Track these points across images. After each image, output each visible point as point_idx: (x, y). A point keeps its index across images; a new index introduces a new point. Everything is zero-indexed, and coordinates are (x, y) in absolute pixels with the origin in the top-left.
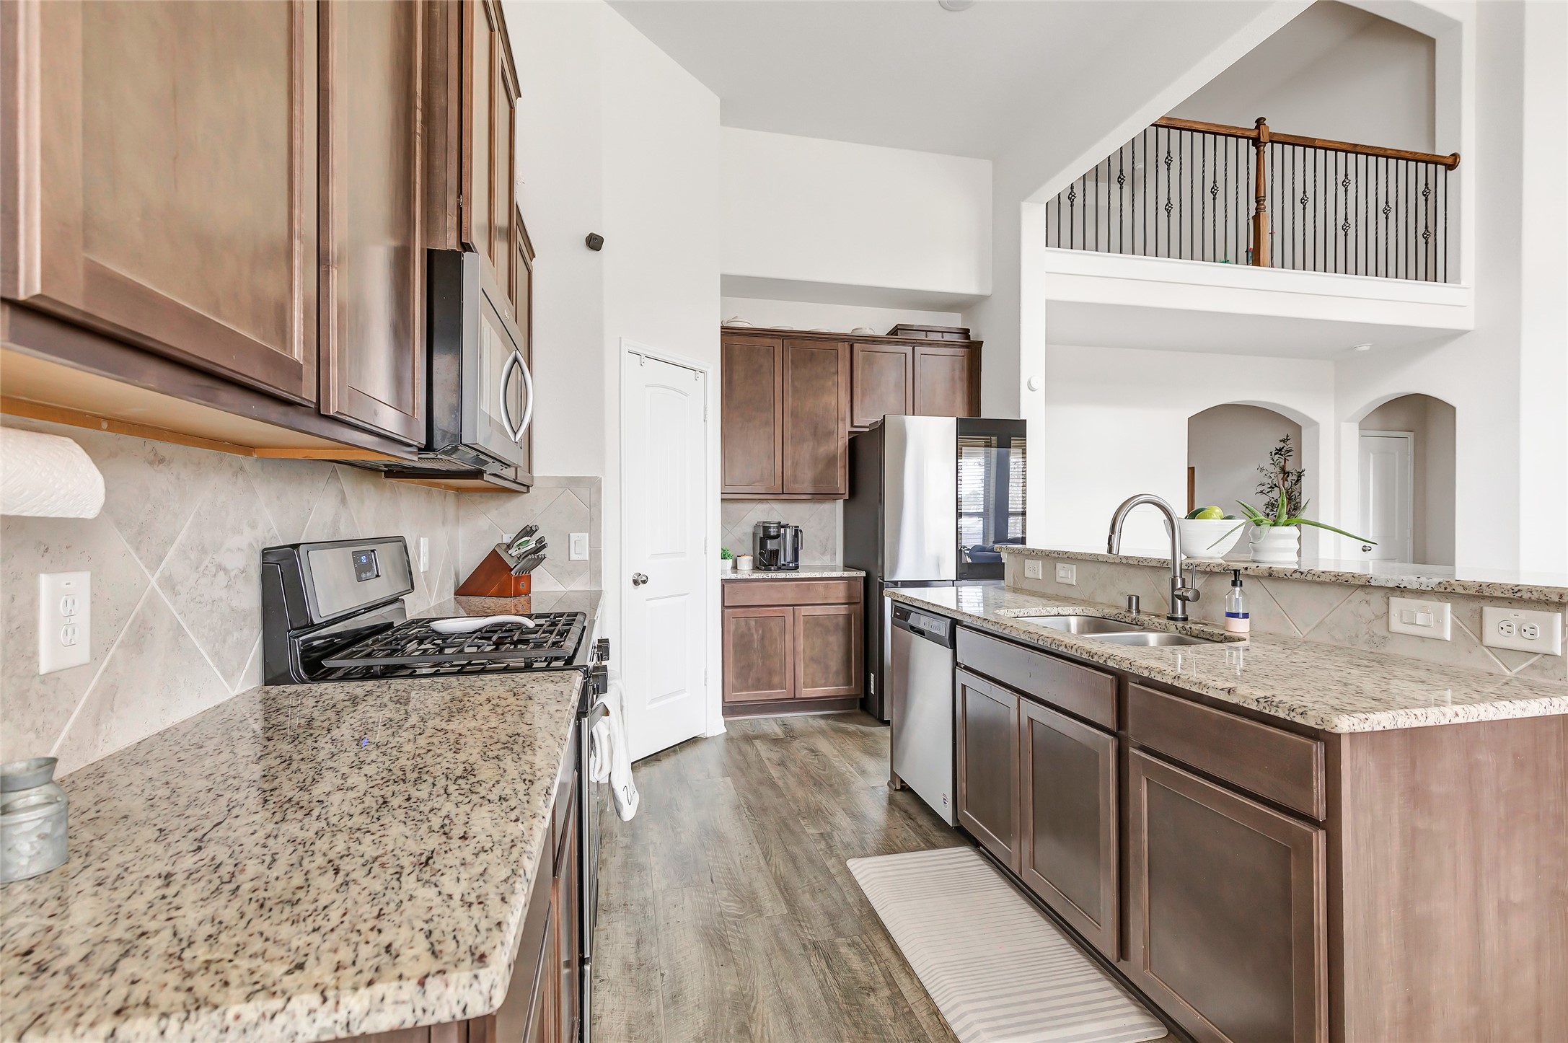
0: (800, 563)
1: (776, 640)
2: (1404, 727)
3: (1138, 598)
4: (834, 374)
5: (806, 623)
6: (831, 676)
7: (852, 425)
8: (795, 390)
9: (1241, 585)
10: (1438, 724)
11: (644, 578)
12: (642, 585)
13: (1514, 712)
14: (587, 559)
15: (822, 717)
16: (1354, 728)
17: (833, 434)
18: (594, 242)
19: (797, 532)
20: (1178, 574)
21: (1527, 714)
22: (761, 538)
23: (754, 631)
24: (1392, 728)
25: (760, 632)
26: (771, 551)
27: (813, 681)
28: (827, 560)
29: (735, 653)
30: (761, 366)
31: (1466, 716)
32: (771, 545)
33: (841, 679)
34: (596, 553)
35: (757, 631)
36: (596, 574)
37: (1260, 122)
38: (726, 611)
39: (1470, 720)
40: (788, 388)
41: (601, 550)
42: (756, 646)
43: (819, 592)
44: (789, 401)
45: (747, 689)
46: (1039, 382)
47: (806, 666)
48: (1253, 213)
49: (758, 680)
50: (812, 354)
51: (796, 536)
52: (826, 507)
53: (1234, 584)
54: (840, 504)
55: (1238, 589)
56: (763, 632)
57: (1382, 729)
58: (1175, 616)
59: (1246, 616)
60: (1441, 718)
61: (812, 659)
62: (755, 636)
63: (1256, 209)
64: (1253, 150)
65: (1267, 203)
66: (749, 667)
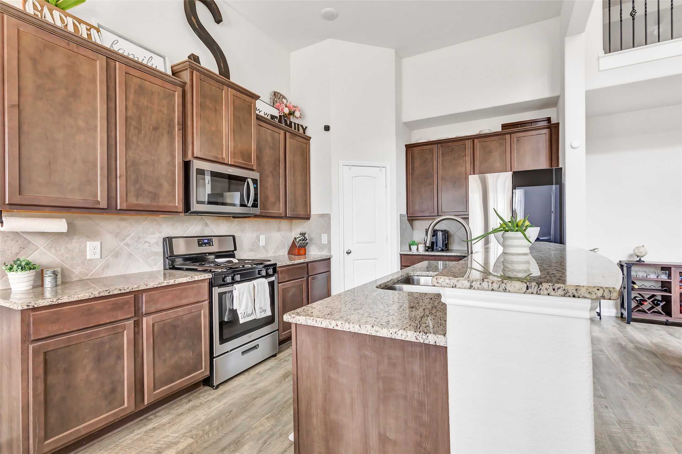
2: (310, 325)
4: (464, 156)
8: (444, 167)
10: (327, 328)
13: (371, 332)
14: (327, 243)
16: (288, 320)
18: (327, 128)
19: (444, 233)
21: (378, 334)
24: (305, 324)
30: (427, 159)
31: (342, 327)
34: (329, 241)
36: (330, 249)
39: (344, 330)
40: (440, 167)
41: (331, 240)
44: (440, 172)
46: (579, 143)
50: (452, 149)
51: (444, 235)
57: (300, 323)
60: (329, 325)
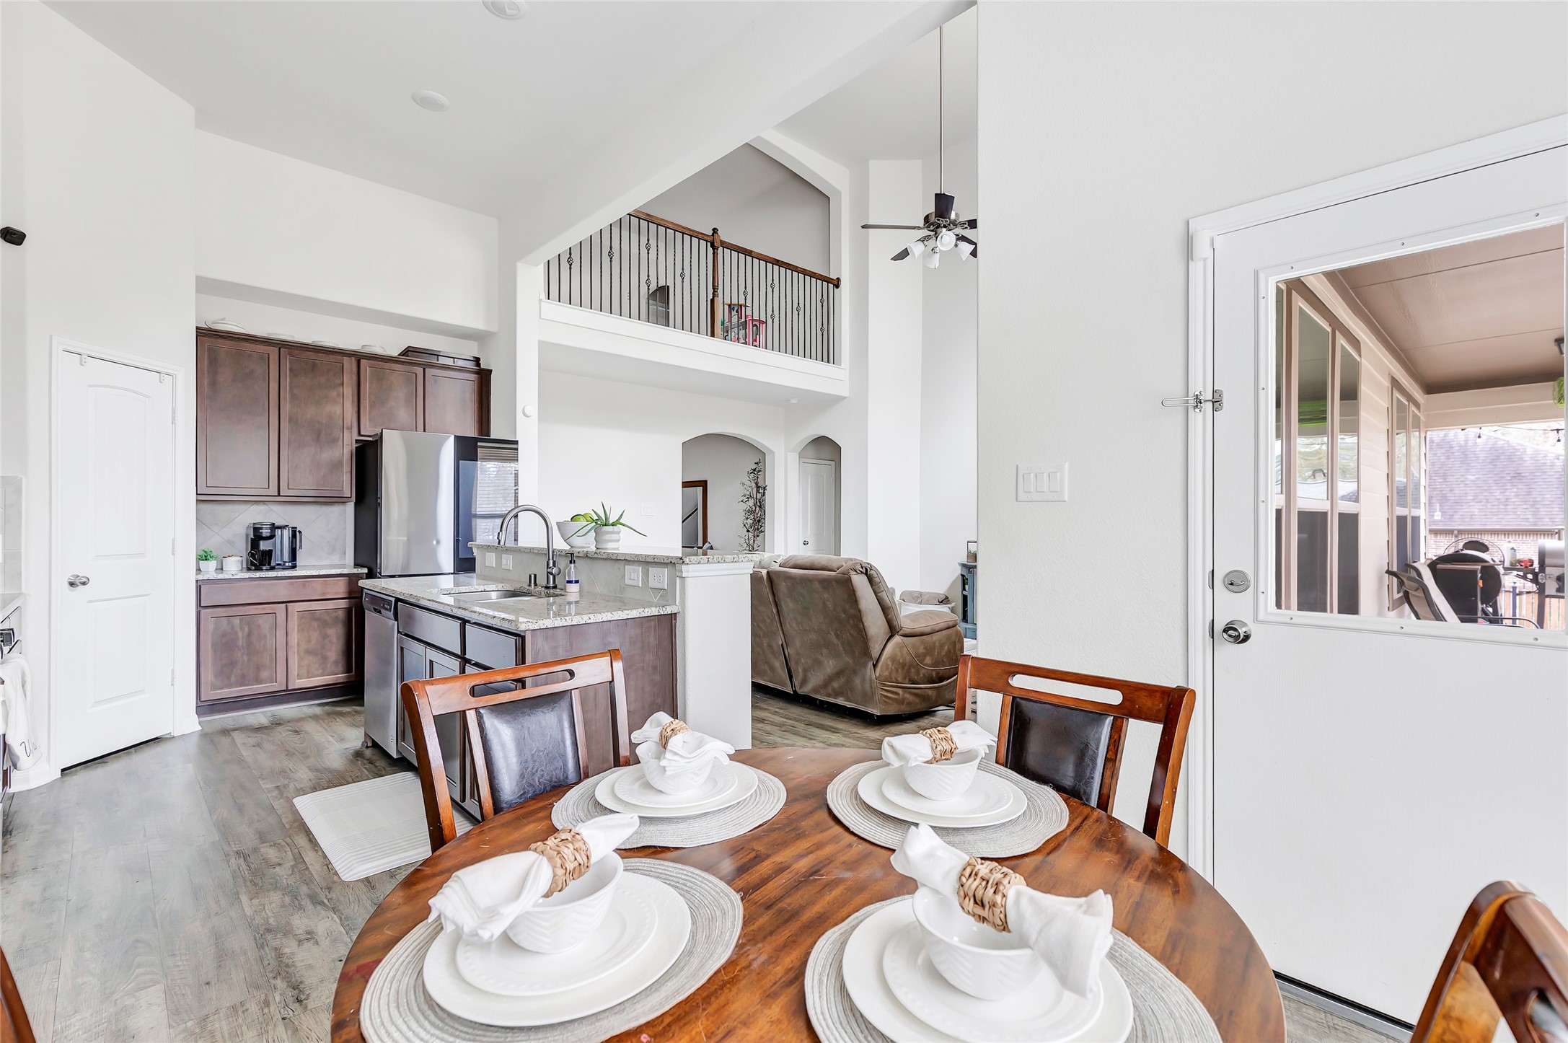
0: (299, 562)
1: (265, 636)
3: (535, 575)
4: (339, 385)
5: (300, 618)
6: (329, 666)
7: (359, 434)
8: (294, 397)
9: (574, 563)
11: (84, 580)
12: (81, 587)
15: (319, 705)
17: (338, 442)
18: (12, 237)
19: (294, 533)
20: (551, 558)
22: (252, 539)
23: (238, 629)
25: (246, 629)
26: (263, 551)
27: (308, 672)
28: (335, 559)
29: (215, 651)
30: (254, 371)
32: (264, 546)
33: (340, 667)
34: (12, 555)
35: (242, 629)
36: (14, 577)
37: (715, 230)
38: (203, 611)
40: (286, 394)
41: (20, 552)
42: (240, 643)
43: (317, 589)
44: (286, 407)
45: (230, 686)
46: (533, 409)
47: (300, 659)
48: (710, 297)
49: (243, 676)
50: (316, 365)
51: (294, 536)
52: (335, 510)
53: (571, 562)
54: (350, 507)
55: (573, 565)
56: (250, 629)
58: (548, 586)
59: (577, 582)
61: (308, 652)
62: (240, 634)
63: (713, 294)
64: (710, 250)
65: (720, 291)
66: (232, 664)
